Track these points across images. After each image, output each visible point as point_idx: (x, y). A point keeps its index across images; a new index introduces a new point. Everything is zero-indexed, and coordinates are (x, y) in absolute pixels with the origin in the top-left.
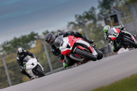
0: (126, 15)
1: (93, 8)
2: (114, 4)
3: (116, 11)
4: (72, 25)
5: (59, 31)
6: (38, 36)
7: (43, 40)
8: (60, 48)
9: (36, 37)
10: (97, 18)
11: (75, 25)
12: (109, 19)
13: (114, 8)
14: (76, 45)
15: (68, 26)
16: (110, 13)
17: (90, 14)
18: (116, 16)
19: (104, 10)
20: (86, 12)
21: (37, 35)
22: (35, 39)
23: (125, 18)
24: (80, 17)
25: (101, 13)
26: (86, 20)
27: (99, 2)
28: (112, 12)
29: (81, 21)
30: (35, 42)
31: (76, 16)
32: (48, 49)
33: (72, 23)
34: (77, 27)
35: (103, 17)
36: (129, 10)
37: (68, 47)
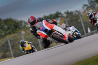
5: (76, 11)
7: (65, 17)
15: (83, 7)
21: (60, 13)
29: (92, 4)
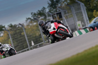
0: (68, 13)
1: (44, 8)
2: (59, 5)
3: (60, 10)
4: (29, 20)
6: (5, 28)
8: (49, 30)
9: (3, 29)
10: (47, 15)
11: (32, 20)
12: (56, 15)
13: (59, 7)
14: (59, 28)
16: (56, 11)
17: (42, 12)
18: (60, 13)
19: (52, 9)
20: (39, 11)
22: (3, 30)
23: (67, 14)
24: (35, 14)
25: (50, 11)
26: (39, 16)
27: (48, 3)
28: (58, 10)
30: (3, 32)
31: (32, 14)
32: (12, 37)
33: (29, 18)
34: (33, 21)
35: (51, 14)
36: (70, 9)
37: (54, 29)
